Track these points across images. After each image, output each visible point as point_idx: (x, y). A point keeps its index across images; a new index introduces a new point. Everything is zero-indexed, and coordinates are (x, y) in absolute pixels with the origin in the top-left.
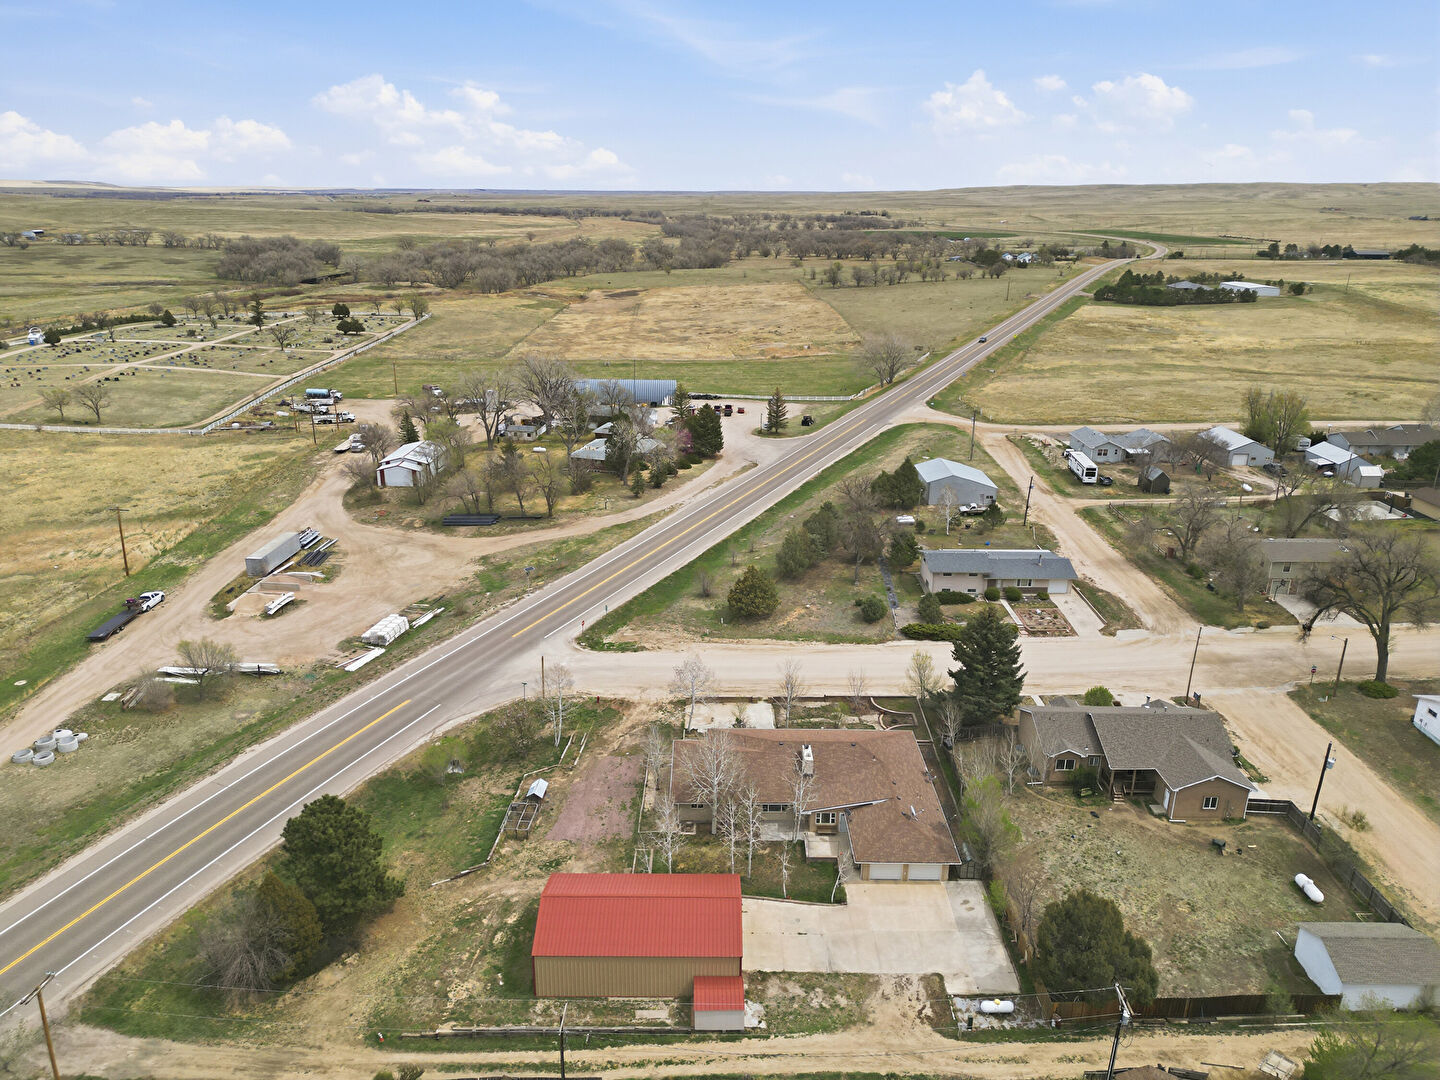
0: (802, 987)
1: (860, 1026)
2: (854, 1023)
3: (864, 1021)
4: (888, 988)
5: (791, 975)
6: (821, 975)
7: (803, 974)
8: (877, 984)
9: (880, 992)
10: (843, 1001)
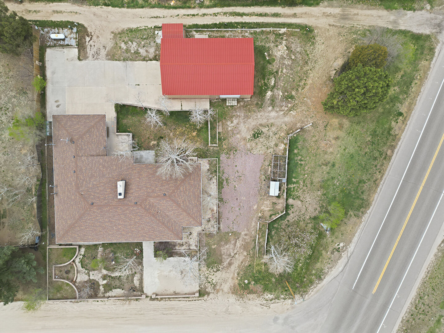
0: (140, 53)
1: (117, 32)
2: (119, 33)
3: (115, 34)
4: (103, 53)
5: (144, 60)
6: (131, 60)
7: (139, 60)
8: (107, 55)
9: (106, 50)
10: (123, 45)
